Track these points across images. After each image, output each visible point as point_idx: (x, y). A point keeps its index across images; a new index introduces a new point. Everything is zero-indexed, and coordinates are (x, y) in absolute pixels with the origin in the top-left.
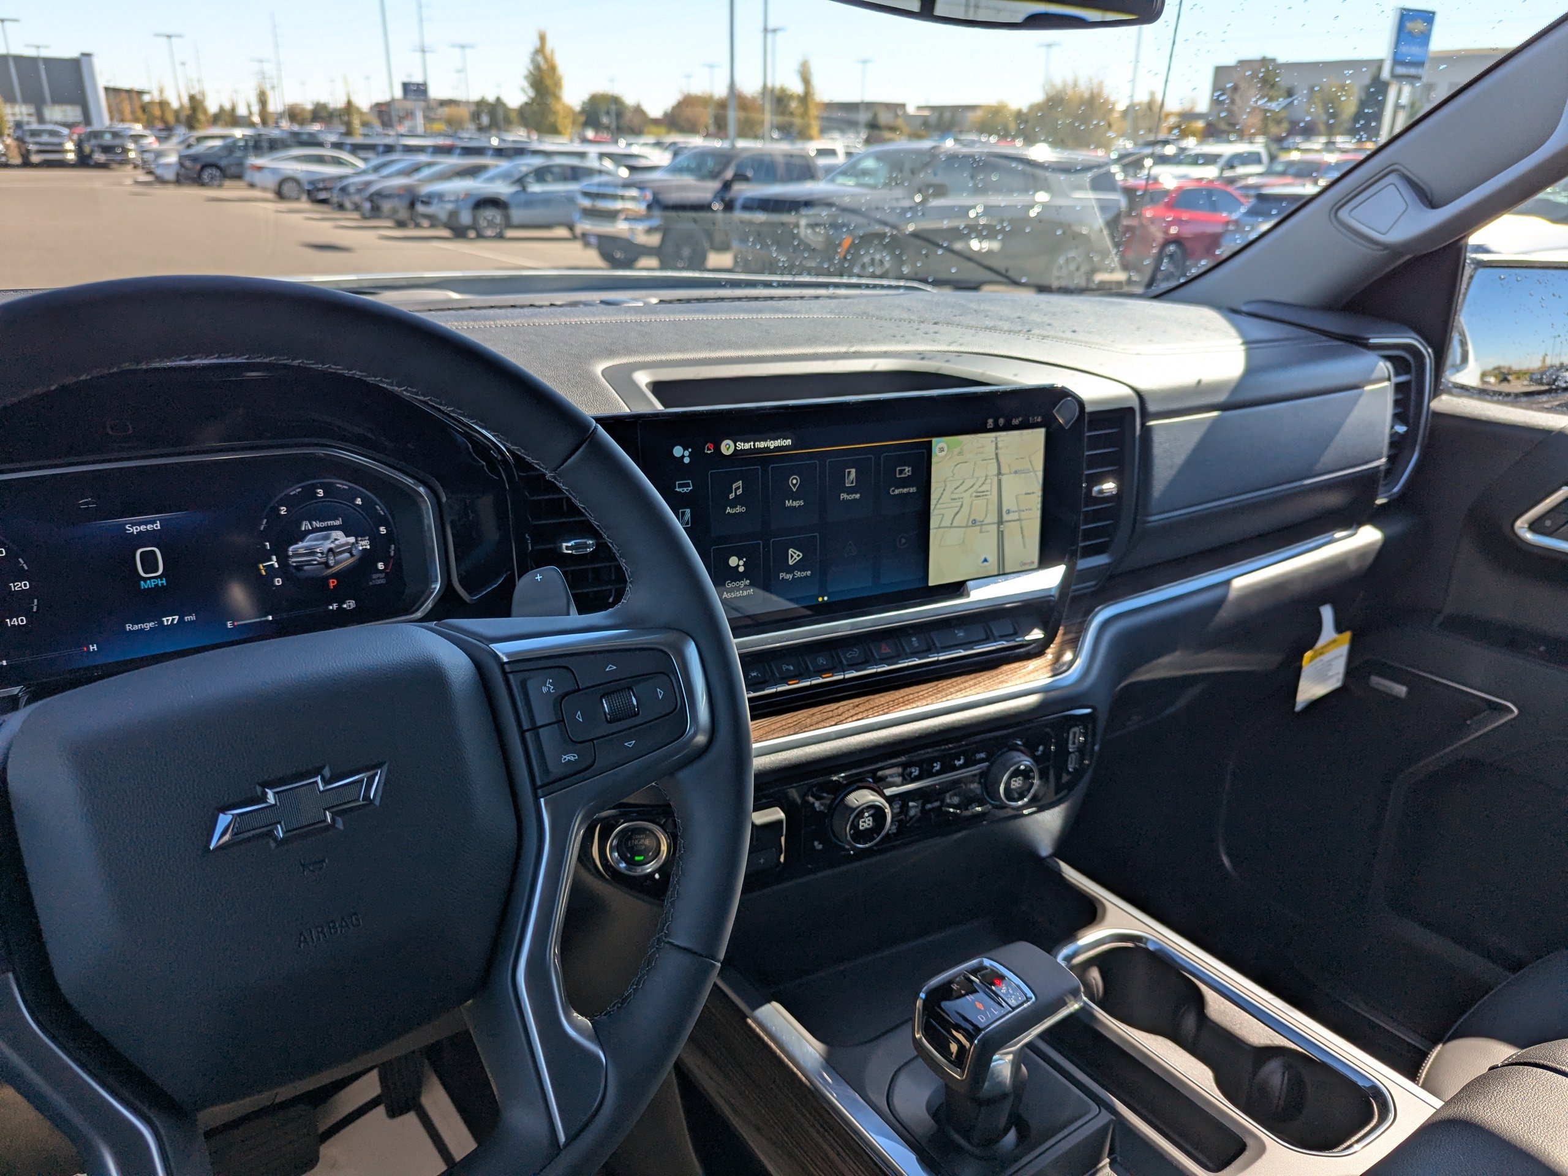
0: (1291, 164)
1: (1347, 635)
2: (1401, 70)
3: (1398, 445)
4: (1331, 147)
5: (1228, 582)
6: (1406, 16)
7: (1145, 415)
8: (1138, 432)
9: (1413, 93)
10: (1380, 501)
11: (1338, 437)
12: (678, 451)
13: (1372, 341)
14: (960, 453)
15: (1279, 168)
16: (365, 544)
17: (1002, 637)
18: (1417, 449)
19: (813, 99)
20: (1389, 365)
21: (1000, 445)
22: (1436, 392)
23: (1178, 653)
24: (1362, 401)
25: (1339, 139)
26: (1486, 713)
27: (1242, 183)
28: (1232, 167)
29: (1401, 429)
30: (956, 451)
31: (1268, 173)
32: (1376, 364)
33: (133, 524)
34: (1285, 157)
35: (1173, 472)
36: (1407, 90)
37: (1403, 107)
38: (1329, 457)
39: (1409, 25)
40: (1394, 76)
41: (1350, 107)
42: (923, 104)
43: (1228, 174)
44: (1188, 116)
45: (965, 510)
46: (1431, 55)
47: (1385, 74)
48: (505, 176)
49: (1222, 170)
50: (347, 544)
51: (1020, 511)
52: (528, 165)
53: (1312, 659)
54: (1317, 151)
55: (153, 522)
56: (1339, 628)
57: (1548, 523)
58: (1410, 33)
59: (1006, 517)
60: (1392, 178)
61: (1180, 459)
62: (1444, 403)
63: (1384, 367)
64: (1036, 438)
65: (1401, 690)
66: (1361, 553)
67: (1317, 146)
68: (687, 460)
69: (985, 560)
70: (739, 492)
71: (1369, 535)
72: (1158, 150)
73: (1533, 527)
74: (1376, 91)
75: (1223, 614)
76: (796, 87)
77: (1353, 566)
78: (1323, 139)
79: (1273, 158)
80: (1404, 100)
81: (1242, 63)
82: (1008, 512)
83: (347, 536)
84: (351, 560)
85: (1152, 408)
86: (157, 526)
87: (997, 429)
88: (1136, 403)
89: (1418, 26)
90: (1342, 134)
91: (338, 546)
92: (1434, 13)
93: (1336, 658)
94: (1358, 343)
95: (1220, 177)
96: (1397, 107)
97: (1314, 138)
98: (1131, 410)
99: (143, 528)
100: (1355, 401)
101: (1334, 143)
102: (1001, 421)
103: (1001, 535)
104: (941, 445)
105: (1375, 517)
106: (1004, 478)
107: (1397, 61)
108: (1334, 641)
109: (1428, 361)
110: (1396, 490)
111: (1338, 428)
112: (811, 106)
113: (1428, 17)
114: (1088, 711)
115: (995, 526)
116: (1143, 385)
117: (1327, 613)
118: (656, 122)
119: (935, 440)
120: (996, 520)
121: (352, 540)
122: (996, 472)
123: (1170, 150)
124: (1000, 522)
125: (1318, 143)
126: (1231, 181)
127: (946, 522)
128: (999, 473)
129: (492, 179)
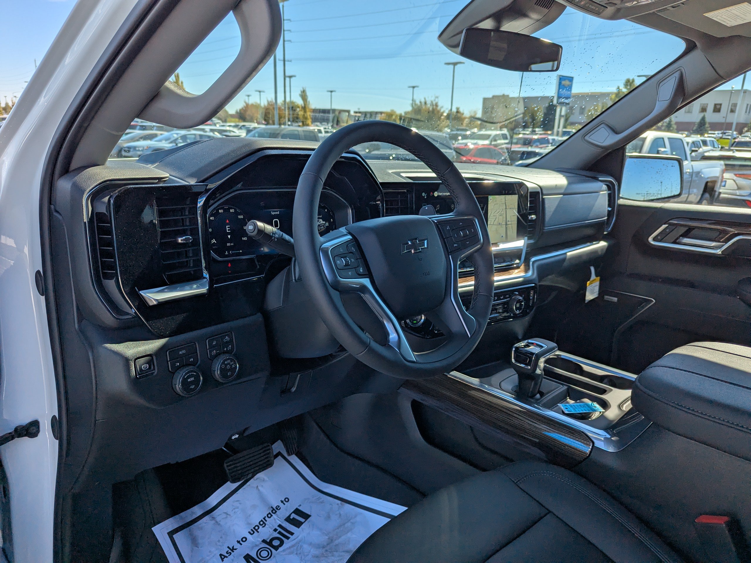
0: (519, 139)
1: (599, 278)
2: (561, 101)
3: (610, 214)
4: (534, 133)
5: (565, 253)
6: (562, 79)
7: (543, 194)
8: (541, 200)
9: (566, 111)
10: (605, 233)
11: (594, 208)
12: (423, 194)
13: (600, 179)
14: (496, 201)
15: (515, 141)
16: (327, 224)
17: (509, 261)
18: (615, 215)
19: (308, 107)
20: (606, 186)
21: (506, 199)
22: (619, 198)
23: (553, 275)
24: (600, 197)
25: (537, 129)
26: (644, 304)
27: (500, 147)
28: (495, 140)
29: (610, 209)
30: (495, 200)
31: (511, 143)
32: (602, 186)
33: (273, 211)
34: (515, 136)
35: (551, 213)
36: (564, 109)
37: (563, 116)
38: (592, 215)
39: (563, 82)
40: (558, 103)
41: (540, 116)
42: (357, 110)
43: (493, 143)
44: (473, 118)
45: (497, 220)
46: (572, 95)
47: (555, 102)
48: (167, 139)
49: (491, 141)
50: (323, 223)
51: (511, 221)
52: (177, 134)
53: (590, 284)
54: (528, 134)
55: (277, 212)
56: (597, 276)
57: (659, 237)
58: (564, 85)
59: (508, 223)
60: (602, 125)
61: (553, 209)
62: (621, 202)
63: (605, 187)
64: (515, 198)
65: (615, 299)
66: (602, 248)
67: (528, 133)
68: (425, 197)
69: (502, 237)
70: (438, 208)
71: (603, 244)
72: (463, 133)
73: (655, 239)
74: (551, 110)
75: (566, 264)
76: (300, 102)
77: (600, 253)
78: (530, 130)
79: (512, 137)
80: (563, 113)
81: (494, 97)
82: (508, 221)
83: (323, 221)
84: (324, 229)
85: (544, 192)
86: (278, 213)
87: (505, 194)
88: (539, 190)
89: (567, 83)
90: (538, 127)
91: (321, 224)
92: (573, 78)
93: (596, 286)
94: (595, 179)
95: (491, 144)
96: (561, 116)
97: (526, 129)
98: (538, 193)
99: (275, 213)
100: (598, 197)
101: (535, 131)
102: (506, 192)
103: (506, 228)
104: (491, 198)
105: (604, 238)
106: (507, 210)
107: (559, 97)
108: (595, 280)
109: (616, 186)
110: (609, 230)
111: (594, 206)
112: (307, 110)
113: (571, 79)
114: (534, 285)
115: (505, 226)
116: (541, 184)
117: (592, 269)
118: (232, 116)
119: (489, 196)
120: (505, 224)
121: (324, 222)
122: (505, 208)
123: (468, 133)
124: (506, 224)
125: (528, 131)
126: (496, 146)
127: (492, 223)
128: (506, 209)
129: (160, 141)
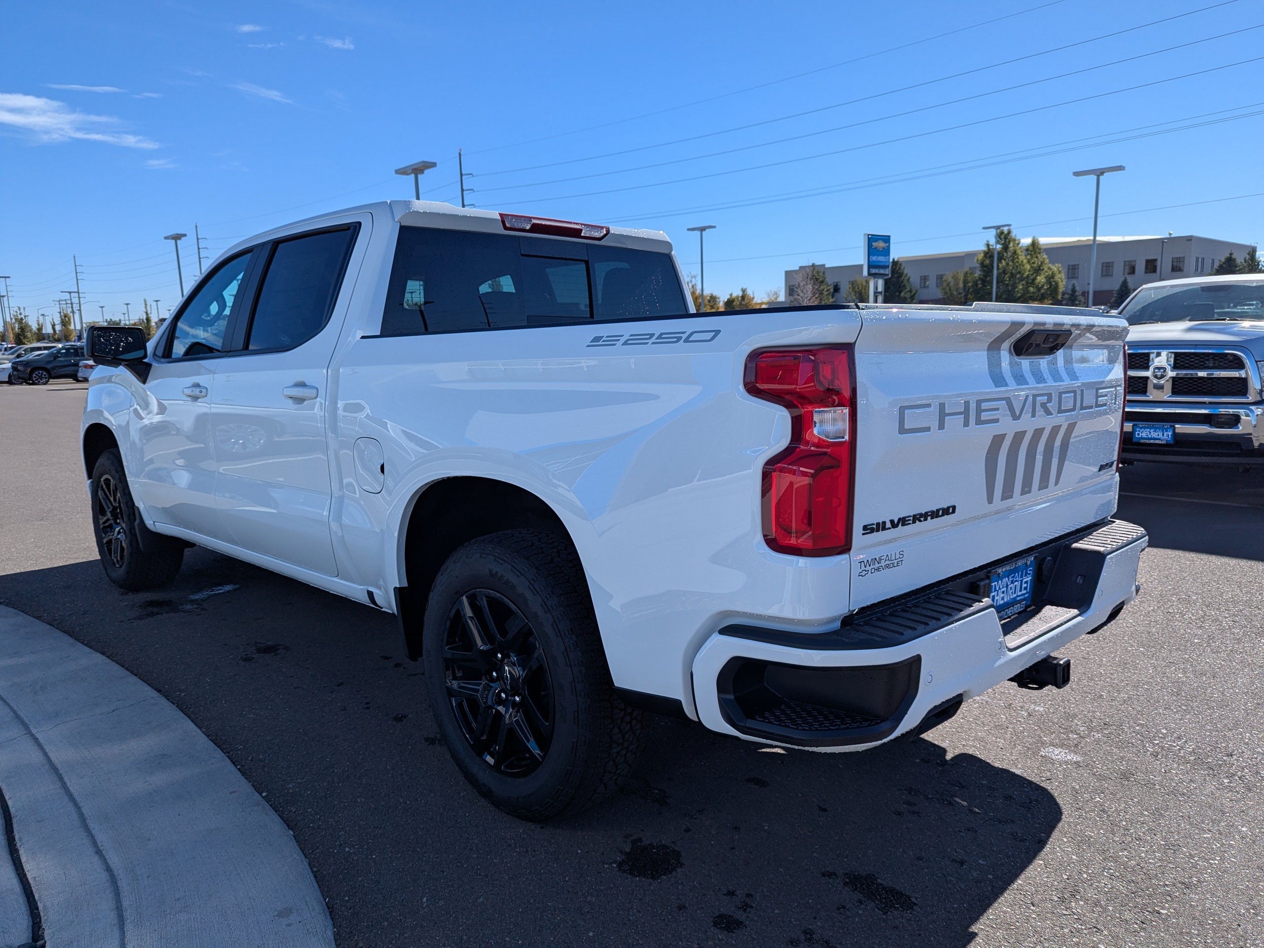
2: (873, 271)
6: (872, 239)
39: (875, 244)
40: (870, 274)
46: (891, 262)
47: (865, 274)
58: (876, 249)
81: (801, 267)
89: (881, 245)
92: (889, 236)
107: (871, 266)
113: (887, 239)
